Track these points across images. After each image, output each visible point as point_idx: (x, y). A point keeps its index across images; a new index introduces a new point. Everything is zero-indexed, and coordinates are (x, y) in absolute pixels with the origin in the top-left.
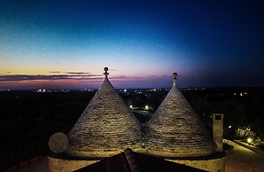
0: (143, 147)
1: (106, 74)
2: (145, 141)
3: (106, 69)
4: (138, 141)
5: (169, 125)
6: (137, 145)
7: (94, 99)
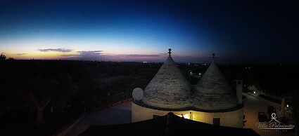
0: (191, 103)
1: (170, 53)
2: (193, 98)
3: (170, 50)
4: (187, 98)
5: (208, 88)
6: (187, 101)
7: (161, 69)
